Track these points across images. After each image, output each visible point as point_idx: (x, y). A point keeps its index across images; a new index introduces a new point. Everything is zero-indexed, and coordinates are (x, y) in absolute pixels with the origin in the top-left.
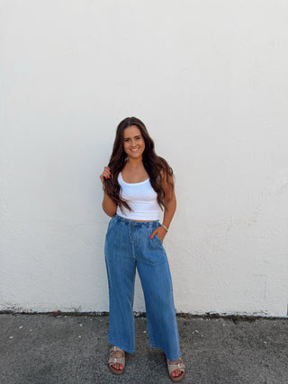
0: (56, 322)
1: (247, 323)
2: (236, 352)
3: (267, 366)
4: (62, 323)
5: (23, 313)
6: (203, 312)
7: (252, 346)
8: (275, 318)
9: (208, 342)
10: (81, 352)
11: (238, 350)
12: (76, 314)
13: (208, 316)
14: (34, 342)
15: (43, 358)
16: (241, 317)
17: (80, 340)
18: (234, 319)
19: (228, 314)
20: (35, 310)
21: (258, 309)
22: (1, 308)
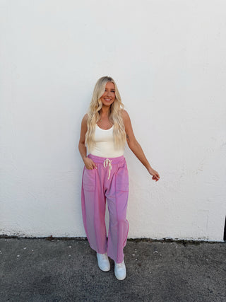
0: (51, 244)
1: (194, 245)
2: (186, 267)
3: (209, 277)
4: (55, 245)
5: (26, 238)
6: (161, 237)
7: (197, 263)
8: (214, 243)
9: (165, 260)
10: (71, 266)
11: (187, 265)
12: (66, 239)
13: (164, 240)
14: (36, 259)
15: (44, 271)
16: (189, 241)
17: (70, 258)
18: (184, 242)
19: (180, 239)
20: (34, 236)
21: (201, 236)
22: (9, 234)
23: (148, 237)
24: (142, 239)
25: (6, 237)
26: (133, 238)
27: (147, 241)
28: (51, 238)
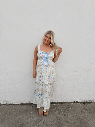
1: (88, 104)
2: (86, 115)
4: (24, 107)
5: (10, 105)
7: (91, 112)
9: (76, 112)
11: (87, 114)
13: (74, 102)
14: (15, 115)
15: (20, 121)
16: (86, 102)
19: (81, 101)
21: (91, 99)
26: (60, 102)
27: (66, 103)
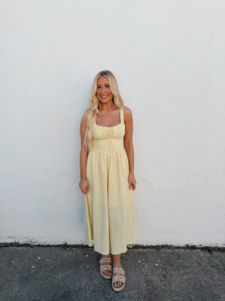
0: (67, 253)
6: (183, 244)
10: (91, 279)
12: (82, 246)
17: (89, 268)
18: (208, 250)
20: (48, 243)
22: (21, 242)
23: (169, 244)
24: (163, 246)
25: (18, 245)
28: (65, 246)
